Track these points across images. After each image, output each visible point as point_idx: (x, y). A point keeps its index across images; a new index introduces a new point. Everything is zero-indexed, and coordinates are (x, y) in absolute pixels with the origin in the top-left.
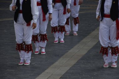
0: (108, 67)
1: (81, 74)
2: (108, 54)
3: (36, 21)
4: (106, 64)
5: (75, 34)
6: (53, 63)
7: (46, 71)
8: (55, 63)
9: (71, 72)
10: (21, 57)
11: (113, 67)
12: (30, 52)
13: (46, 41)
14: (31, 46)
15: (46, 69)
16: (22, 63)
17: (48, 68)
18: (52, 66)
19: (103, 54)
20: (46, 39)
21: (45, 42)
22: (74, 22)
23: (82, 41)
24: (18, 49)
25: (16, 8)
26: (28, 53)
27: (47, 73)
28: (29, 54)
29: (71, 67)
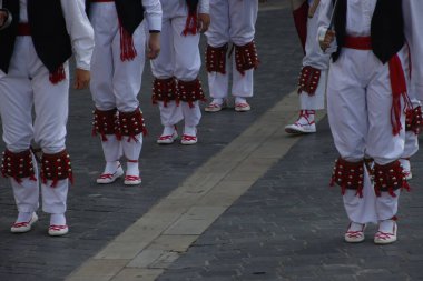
0: (360, 239)
1: (264, 230)
2: (362, 186)
3: (88, 62)
4: (354, 228)
5: (240, 106)
6: (165, 193)
7: (142, 221)
8: (174, 192)
9: (231, 224)
10: (22, 203)
11: (382, 241)
12: (60, 182)
13: (140, 137)
14: (65, 160)
15: (139, 216)
16: (23, 224)
17: (146, 211)
18: (163, 203)
19: (344, 186)
20: (142, 130)
21: (137, 141)
22: (237, 64)
23: (273, 110)
24: (12, 175)
25: (6, 18)
26: (54, 185)
27: (145, 228)
28: (57, 190)
29: (229, 205)
